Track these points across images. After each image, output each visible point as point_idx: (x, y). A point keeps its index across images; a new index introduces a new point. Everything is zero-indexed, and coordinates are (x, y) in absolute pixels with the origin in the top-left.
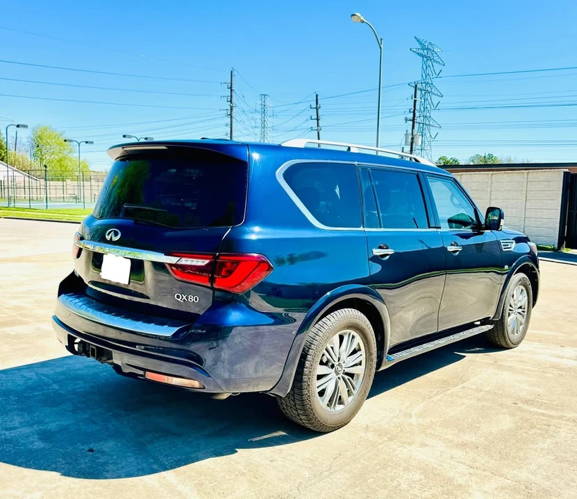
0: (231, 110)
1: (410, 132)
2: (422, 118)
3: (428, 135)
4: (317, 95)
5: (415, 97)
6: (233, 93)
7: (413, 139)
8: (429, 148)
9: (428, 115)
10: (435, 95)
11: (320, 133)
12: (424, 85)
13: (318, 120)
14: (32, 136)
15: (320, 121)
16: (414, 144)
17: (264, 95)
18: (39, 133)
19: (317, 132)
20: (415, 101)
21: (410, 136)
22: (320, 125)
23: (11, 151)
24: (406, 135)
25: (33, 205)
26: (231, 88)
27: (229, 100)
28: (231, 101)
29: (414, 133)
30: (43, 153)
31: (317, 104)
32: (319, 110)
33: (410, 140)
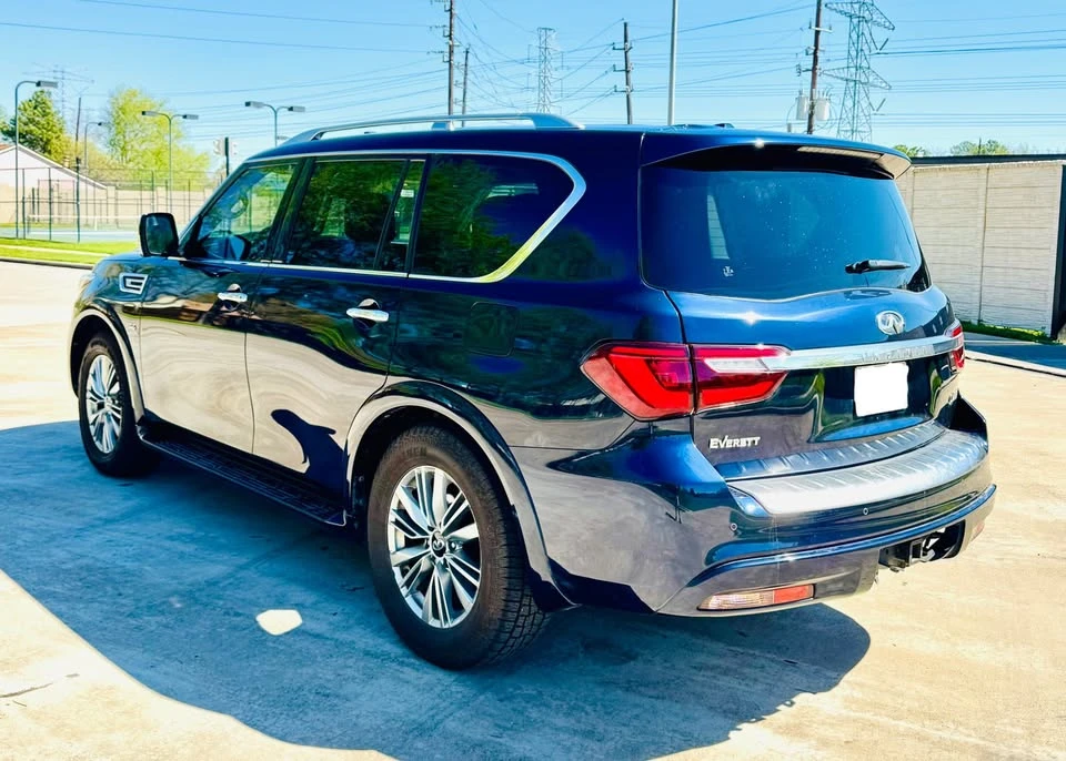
0: (451, 52)
1: (807, 93)
2: (853, 70)
3: (864, 104)
4: (626, 25)
5: (817, 25)
6: (455, 21)
7: (812, 107)
8: (866, 129)
9: (864, 64)
10: (879, 25)
11: (632, 100)
12: (856, 6)
13: (627, 72)
14: (109, 106)
15: (631, 75)
16: (814, 117)
17: (546, 29)
18: (121, 102)
19: (625, 95)
20: (817, 33)
21: (807, 103)
22: (632, 81)
23: (69, 134)
24: (799, 100)
25: (56, 235)
26: (450, 10)
27: (447, 33)
28: (450, 35)
29: (816, 97)
30: (127, 139)
31: (626, 41)
32: (629, 53)
33: (806, 109)
